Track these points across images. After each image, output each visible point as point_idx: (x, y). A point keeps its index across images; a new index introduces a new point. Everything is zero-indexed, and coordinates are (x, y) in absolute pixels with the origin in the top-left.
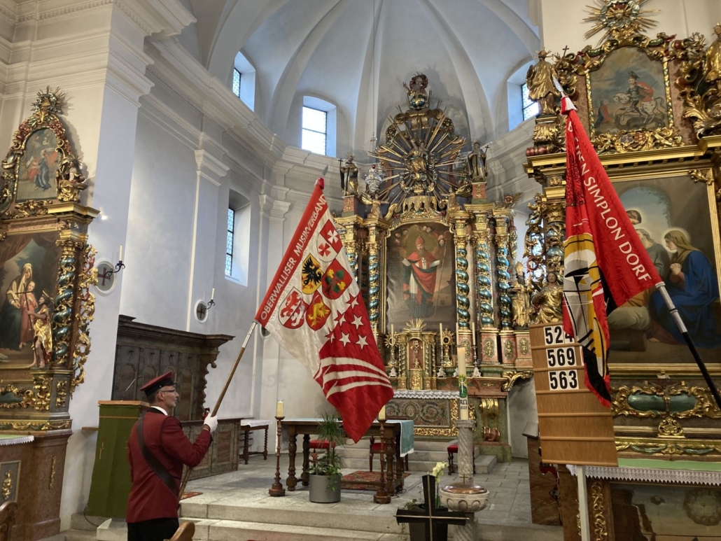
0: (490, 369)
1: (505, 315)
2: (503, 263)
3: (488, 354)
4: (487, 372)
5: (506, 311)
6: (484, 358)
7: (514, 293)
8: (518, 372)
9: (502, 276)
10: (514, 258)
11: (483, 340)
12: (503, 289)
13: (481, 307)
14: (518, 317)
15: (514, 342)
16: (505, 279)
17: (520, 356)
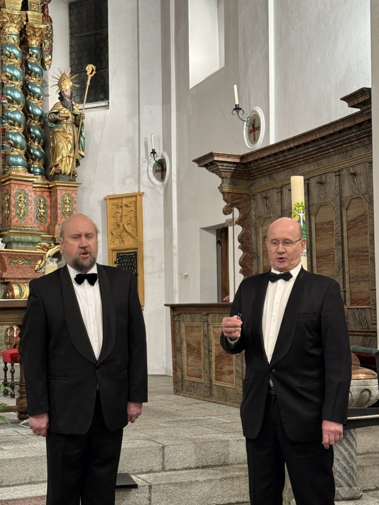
0: (23, 238)
1: (36, 156)
2: (36, 73)
3: (18, 214)
4: (18, 242)
5: (38, 150)
6: (14, 221)
7: (57, 122)
8: (56, 244)
9: (35, 93)
10: (47, 67)
11: (13, 192)
12: (35, 115)
13: (9, 139)
14: (62, 161)
15: (49, 200)
16: (38, 99)
17: (61, 220)
